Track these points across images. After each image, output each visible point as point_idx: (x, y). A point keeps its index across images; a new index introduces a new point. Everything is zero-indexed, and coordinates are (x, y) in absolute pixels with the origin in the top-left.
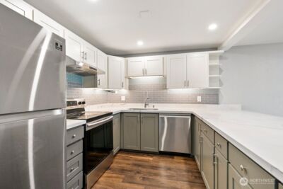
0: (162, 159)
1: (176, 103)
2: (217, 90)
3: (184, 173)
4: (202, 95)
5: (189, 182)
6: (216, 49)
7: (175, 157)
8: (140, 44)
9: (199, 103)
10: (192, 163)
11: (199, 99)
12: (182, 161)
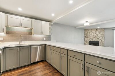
0: (33, 66)
1: (36, 41)
2: (50, 36)
3: (45, 67)
4: (46, 37)
5: (48, 69)
6: (50, 22)
7: (38, 63)
8: (20, 10)
9: (45, 40)
10: (45, 63)
11: (45, 39)
12: (42, 63)
